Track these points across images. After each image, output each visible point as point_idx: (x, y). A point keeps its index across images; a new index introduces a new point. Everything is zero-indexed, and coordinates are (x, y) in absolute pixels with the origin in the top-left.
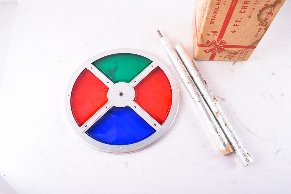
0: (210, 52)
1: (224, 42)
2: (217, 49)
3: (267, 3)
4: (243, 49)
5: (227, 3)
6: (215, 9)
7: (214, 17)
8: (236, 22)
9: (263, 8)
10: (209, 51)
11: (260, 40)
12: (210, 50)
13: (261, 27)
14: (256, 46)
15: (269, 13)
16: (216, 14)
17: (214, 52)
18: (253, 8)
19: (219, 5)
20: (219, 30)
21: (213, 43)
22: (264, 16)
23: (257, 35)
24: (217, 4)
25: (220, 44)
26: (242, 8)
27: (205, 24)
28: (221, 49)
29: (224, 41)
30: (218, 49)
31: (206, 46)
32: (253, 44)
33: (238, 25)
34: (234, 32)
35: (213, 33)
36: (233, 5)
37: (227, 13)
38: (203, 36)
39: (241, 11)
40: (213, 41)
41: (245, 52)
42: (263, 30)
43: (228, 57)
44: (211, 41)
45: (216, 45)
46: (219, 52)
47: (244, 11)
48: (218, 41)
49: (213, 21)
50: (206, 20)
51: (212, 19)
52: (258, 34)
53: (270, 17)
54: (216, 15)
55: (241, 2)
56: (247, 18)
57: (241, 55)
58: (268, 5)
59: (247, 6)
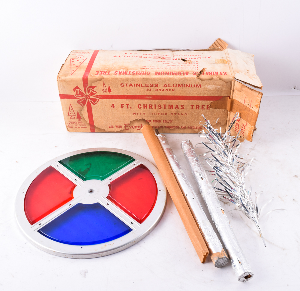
0: (77, 93)
1: (96, 102)
2: (85, 98)
3: (152, 121)
4: (88, 122)
5: (149, 92)
6: (140, 84)
7: (131, 85)
8: (126, 105)
9: (146, 120)
10: (77, 91)
11: (105, 132)
12: (80, 91)
13: (123, 126)
14: (96, 131)
15: (140, 126)
16: (134, 86)
17: (77, 96)
18: (146, 113)
19: (145, 86)
20: (114, 93)
21: (92, 91)
22: (136, 124)
23: (111, 127)
24: (146, 84)
25: (91, 99)
26: (144, 105)
27: (120, 79)
28: (84, 103)
29: (98, 102)
30: (82, 99)
31: (85, 87)
32: (97, 128)
33: (122, 108)
34: (113, 106)
35: (107, 89)
36: (147, 97)
37: (137, 95)
38: (101, 80)
39: (141, 105)
40: (95, 92)
41: (84, 125)
42: (119, 129)
43: (70, 112)
44: (95, 89)
45: (89, 96)
46: (79, 101)
47: (141, 107)
48: (97, 96)
49: (125, 85)
50: (126, 79)
51: (127, 84)
52: (113, 127)
53: (136, 129)
54: (132, 86)
55: (150, 102)
56: (132, 113)
57: (77, 123)
58: (149, 123)
59: (146, 108)
